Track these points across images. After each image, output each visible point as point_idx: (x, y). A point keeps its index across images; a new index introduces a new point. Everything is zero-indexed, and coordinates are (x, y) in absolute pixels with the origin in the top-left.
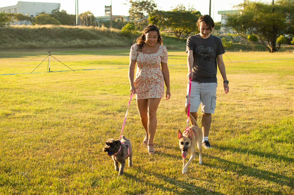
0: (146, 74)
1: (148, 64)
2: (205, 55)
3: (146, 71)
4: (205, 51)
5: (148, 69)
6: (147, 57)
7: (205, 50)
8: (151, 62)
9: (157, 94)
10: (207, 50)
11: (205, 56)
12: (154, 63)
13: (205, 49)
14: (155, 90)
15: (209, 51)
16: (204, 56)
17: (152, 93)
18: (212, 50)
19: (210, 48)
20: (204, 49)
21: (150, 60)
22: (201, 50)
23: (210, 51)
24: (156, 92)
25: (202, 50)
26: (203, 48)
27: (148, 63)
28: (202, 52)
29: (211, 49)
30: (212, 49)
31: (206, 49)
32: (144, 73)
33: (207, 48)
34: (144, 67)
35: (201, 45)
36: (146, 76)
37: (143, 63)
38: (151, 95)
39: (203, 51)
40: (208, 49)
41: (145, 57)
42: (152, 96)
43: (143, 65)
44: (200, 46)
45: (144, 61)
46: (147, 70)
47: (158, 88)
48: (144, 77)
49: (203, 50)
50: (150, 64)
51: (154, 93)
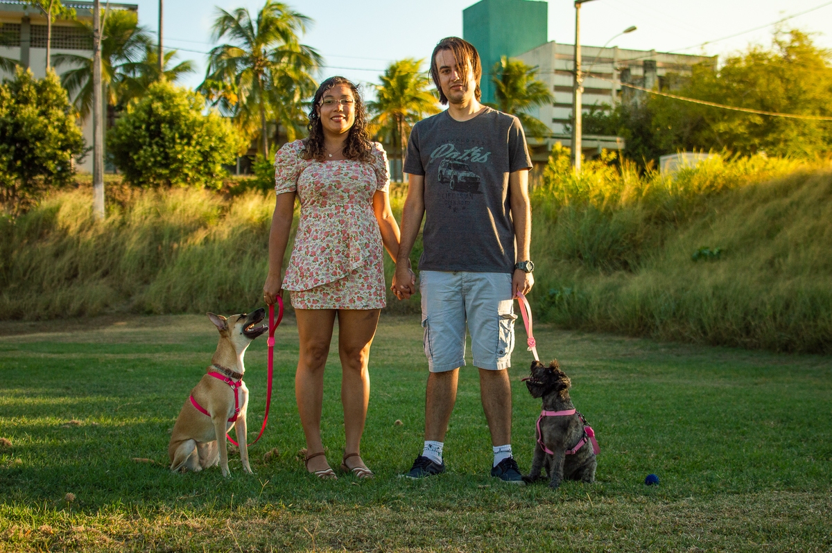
0: (342, 222)
1: (345, 189)
2: (462, 175)
3: (339, 212)
4: (459, 160)
5: (346, 208)
6: (340, 167)
7: (460, 158)
8: (355, 181)
9: (370, 295)
10: (467, 158)
11: (459, 178)
12: (363, 184)
13: (461, 155)
14: (366, 285)
15: (472, 160)
16: (456, 177)
17: (356, 294)
18: (485, 157)
19: (475, 151)
20: (456, 154)
21: (350, 175)
22: (447, 159)
23: (478, 160)
24: (367, 291)
25: (450, 158)
26: (454, 151)
27: (344, 185)
28: (450, 164)
29: (479, 155)
30: (482, 153)
31: (462, 153)
32: (332, 220)
33: (468, 152)
34: (330, 199)
35: (447, 142)
36: (339, 228)
37: (330, 188)
38: (352, 301)
39: (455, 159)
40: (469, 155)
41: (334, 169)
42: (357, 303)
43: (328, 192)
44: (446, 146)
45: (331, 179)
46: (342, 209)
47: (372, 277)
48: (335, 232)
49: (454, 157)
50: (351, 188)
51: (362, 292)
